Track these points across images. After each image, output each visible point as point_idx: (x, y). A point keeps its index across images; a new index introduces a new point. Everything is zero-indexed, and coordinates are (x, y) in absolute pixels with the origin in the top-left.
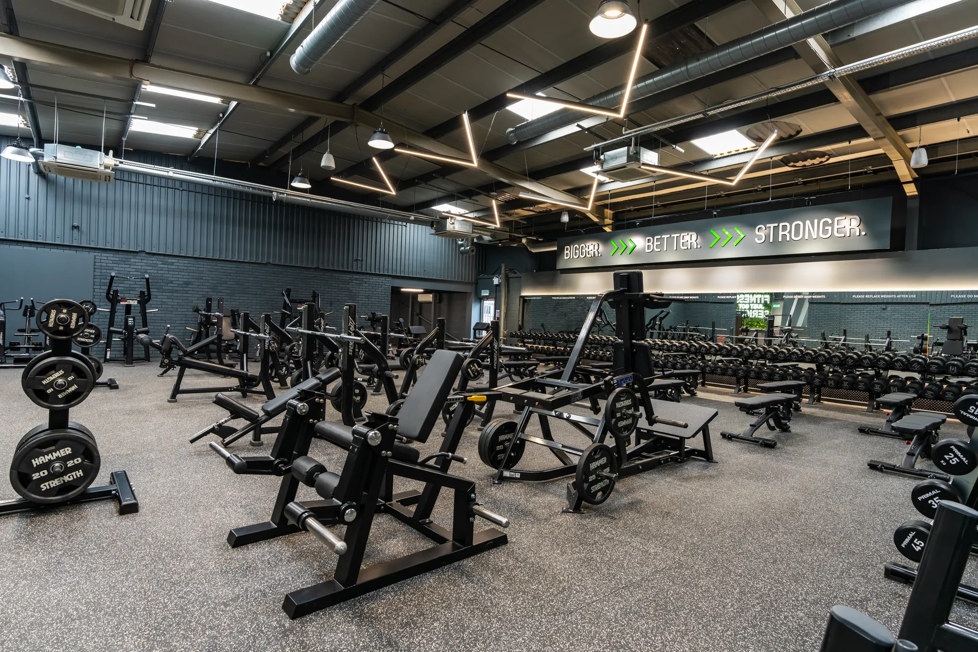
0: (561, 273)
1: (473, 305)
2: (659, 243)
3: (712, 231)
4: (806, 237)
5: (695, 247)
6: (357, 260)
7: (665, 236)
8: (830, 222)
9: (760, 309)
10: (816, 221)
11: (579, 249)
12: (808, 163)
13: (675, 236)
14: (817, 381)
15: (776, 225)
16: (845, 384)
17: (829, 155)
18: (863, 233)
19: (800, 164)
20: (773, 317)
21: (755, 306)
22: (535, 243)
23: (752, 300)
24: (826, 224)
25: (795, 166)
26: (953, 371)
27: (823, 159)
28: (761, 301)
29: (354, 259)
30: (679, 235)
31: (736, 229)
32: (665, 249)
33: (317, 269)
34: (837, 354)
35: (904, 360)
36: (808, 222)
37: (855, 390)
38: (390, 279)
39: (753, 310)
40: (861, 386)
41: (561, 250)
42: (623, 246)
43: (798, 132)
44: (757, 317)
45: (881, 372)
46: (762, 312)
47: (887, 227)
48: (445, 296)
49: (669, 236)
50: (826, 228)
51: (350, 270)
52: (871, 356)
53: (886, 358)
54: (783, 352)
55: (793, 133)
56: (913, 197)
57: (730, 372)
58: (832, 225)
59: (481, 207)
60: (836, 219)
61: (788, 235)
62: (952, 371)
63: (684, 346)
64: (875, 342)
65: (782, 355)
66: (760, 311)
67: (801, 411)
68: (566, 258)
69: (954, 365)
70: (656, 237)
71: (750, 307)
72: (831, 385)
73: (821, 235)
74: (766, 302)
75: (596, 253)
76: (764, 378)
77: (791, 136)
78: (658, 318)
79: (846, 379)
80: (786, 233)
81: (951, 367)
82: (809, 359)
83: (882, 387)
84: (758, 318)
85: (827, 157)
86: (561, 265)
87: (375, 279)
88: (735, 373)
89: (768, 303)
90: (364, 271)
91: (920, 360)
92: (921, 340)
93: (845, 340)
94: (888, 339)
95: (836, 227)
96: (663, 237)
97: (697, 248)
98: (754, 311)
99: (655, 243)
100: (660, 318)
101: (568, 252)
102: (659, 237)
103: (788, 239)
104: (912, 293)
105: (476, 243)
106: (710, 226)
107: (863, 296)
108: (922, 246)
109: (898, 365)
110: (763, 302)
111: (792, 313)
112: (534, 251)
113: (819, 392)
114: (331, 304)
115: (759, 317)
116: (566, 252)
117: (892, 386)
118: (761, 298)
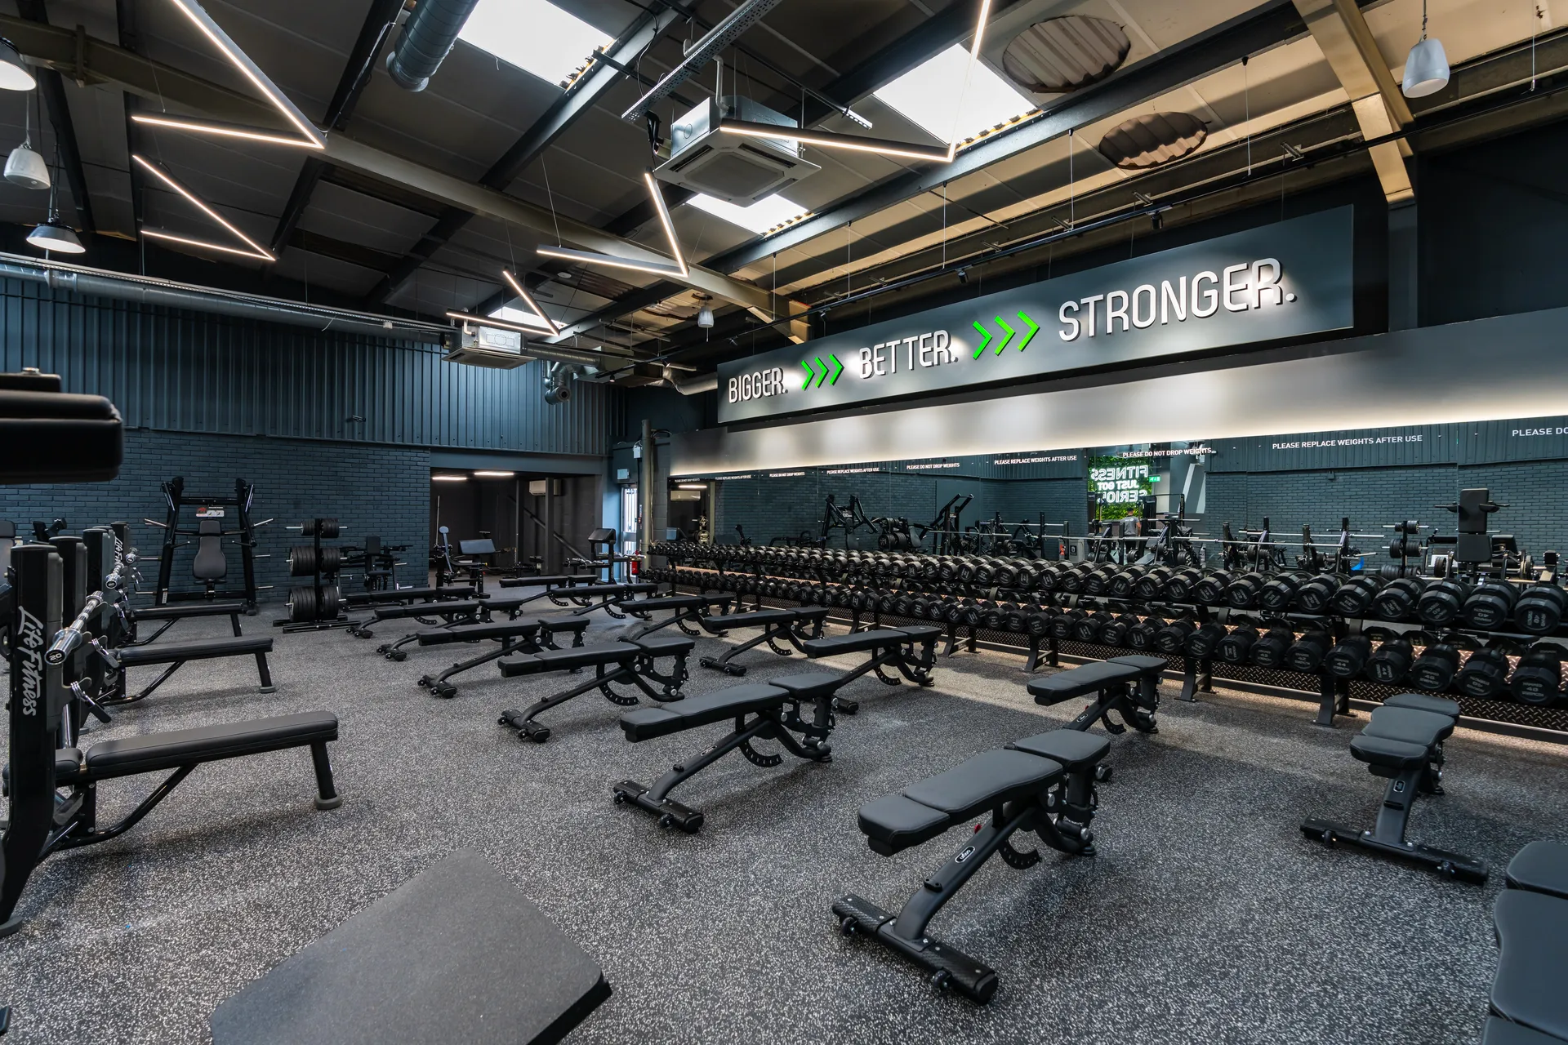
0: (729, 431)
1: (605, 497)
2: (882, 358)
3: (976, 324)
4: (1164, 319)
5: (947, 361)
6: (350, 420)
7: (892, 344)
8: (1214, 278)
9: (1133, 489)
10: (1183, 280)
11: (751, 383)
12: (1161, 154)
13: (909, 340)
14: (1198, 647)
15: (1100, 297)
16: (1264, 656)
17: (1204, 129)
18: (1289, 297)
19: (1145, 158)
20: (1154, 497)
21: (1126, 484)
22: (684, 378)
23: (1119, 475)
24: (1204, 284)
25: (1133, 167)
26: (1539, 625)
27: (1193, 141)
28: (1134, 475)
29: (346, 417)
30: (916, 338)
31: (1021, 315)
32: (893, 371)
33: (260, 437)
34: (1243, 582)
35: (1405, 596)
36: (1166, 285)
37: (1288, 670)
38: (427, 454)
39: (1121, 490)
40: (1302, 660)
41: (724, 386)
42: (821, 371)
43: (1123, 55)
44: (1127, 501)
45: (1348, 621)
46: (1136, 492)
47: (1346, 279)
48: (569, 483)
49: (898, 342)
50: (1206, 293)
51: (337, 438)
52: (1321, 587)
53: (1359, 590)
54: (1123, 580)
55: (1112, 59)
56: (1403, 204)
57: (1015, 623)
58: (1219, 285)
59: (584, 314)
60: (1227, 271)
61: (1126, 318)
62: (1534, 625)
63: (930, 568)
64: (1321, 540)
65: (1121, 586)
66: (1131, 492)
67: (1156, 732)
68: (731, 401)
69: (1538, 610)
70: (876, 347)
71: (1116, 485)
72: (1231, 656)
73: (1196, 311)
74: (1142, 476)
75: (779, 387)
76: (1084, 638)
77: (1108, 70)
78: (952, 509)
79: (1265, 643)
80: (1121, 313)
81: (1530, 615)
82: (1179, 594)
83: (1351, 665)
84: (1129, 503)
85: (1201, 133)
86: (725, 416)
87: (395, 454)
88: (1025, 627)
89: (1146, 476)
90: (367, 439)
91: (1444, 596)
92: (1402, 533)
93: (1266, 539)
94: (1344, 533)
95: (1227, 288)
96: (888, 344)
97: (950, 362)
98: (1123, 492)
99: (876, 360)
100: (956, 508)
101: (734, 389)
102: (882, 346)
103: (1126, 327)
104: (1413, 430)
105: (577, 380)
106: (973, 315)
107: (1296, 445)
108: (1430, 317)
109: (1389, 608)
110: (1137, 476)
111: (1186, 491)
112: (686, 392)
113: (1207, 670)
114: (297, 504)
115: (1131, 501)
116: (731, 390)
117: (1379, 662)
118: (1134, 471)
